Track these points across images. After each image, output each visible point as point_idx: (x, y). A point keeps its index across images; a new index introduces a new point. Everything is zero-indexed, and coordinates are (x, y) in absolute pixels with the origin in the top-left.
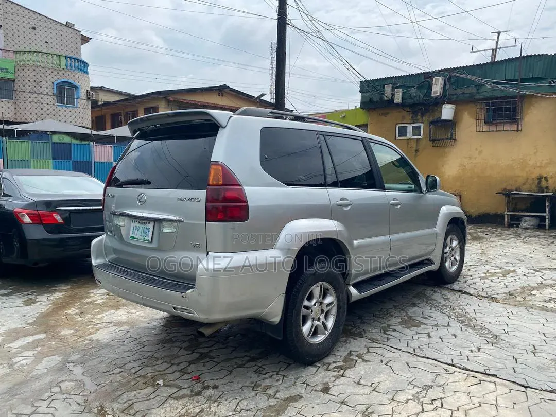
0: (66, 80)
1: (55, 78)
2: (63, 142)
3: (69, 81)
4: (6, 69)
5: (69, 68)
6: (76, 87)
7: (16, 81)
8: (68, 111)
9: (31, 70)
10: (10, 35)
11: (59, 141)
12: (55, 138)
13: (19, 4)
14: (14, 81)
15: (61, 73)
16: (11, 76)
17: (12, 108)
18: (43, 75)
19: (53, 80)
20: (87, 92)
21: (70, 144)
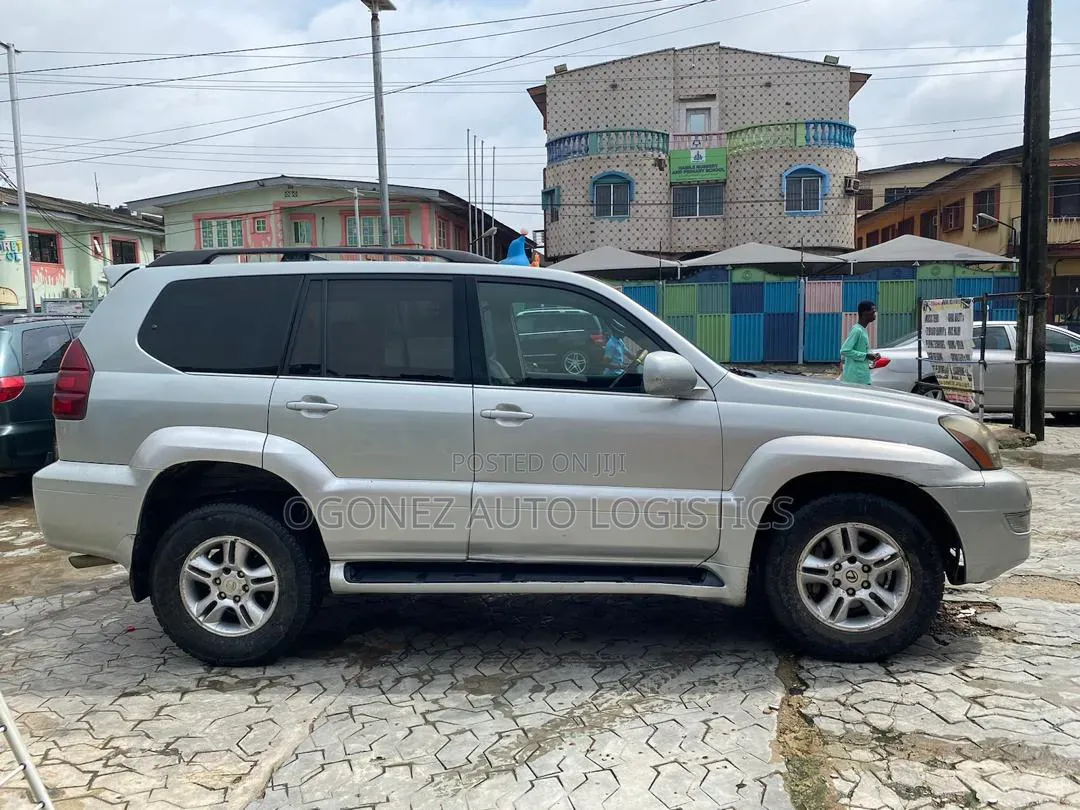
0: (803, 166)
1: (786, 166)
2: (750, 281)
3: (809, 167)
4: (713, 165)
5: (812, 141)
6: (822, 176)
7: (728, 182)
8: (804, 221)
9: (749, 159)
10: (731, 106)
11: (742, 281)
12: (738, 276)
13: (747, 49)
14: (725, 183)
15: (795, 156)
16: (720, 176)
17: (720, 229)
18: (766, 165)
19: (781, 170)
20: (846, 181)
21: (762, 284)
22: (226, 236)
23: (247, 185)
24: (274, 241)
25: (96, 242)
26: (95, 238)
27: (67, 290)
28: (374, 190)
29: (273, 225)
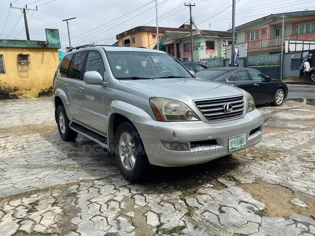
22: (253, 37)
23: (260, 19)
24: (268, 37)
25: (224, 42)
26: (224, 41)
27: (215, 56)
28: (303, 14)
29: (268, 32)
